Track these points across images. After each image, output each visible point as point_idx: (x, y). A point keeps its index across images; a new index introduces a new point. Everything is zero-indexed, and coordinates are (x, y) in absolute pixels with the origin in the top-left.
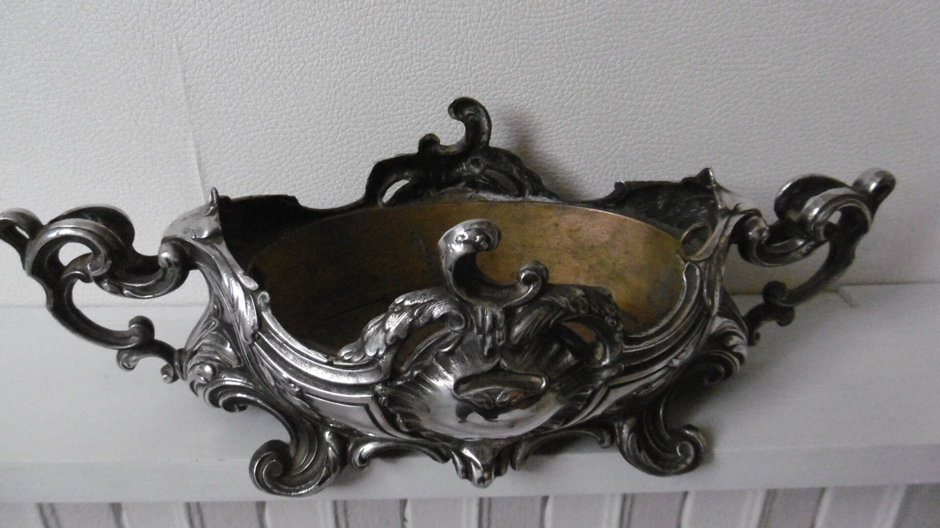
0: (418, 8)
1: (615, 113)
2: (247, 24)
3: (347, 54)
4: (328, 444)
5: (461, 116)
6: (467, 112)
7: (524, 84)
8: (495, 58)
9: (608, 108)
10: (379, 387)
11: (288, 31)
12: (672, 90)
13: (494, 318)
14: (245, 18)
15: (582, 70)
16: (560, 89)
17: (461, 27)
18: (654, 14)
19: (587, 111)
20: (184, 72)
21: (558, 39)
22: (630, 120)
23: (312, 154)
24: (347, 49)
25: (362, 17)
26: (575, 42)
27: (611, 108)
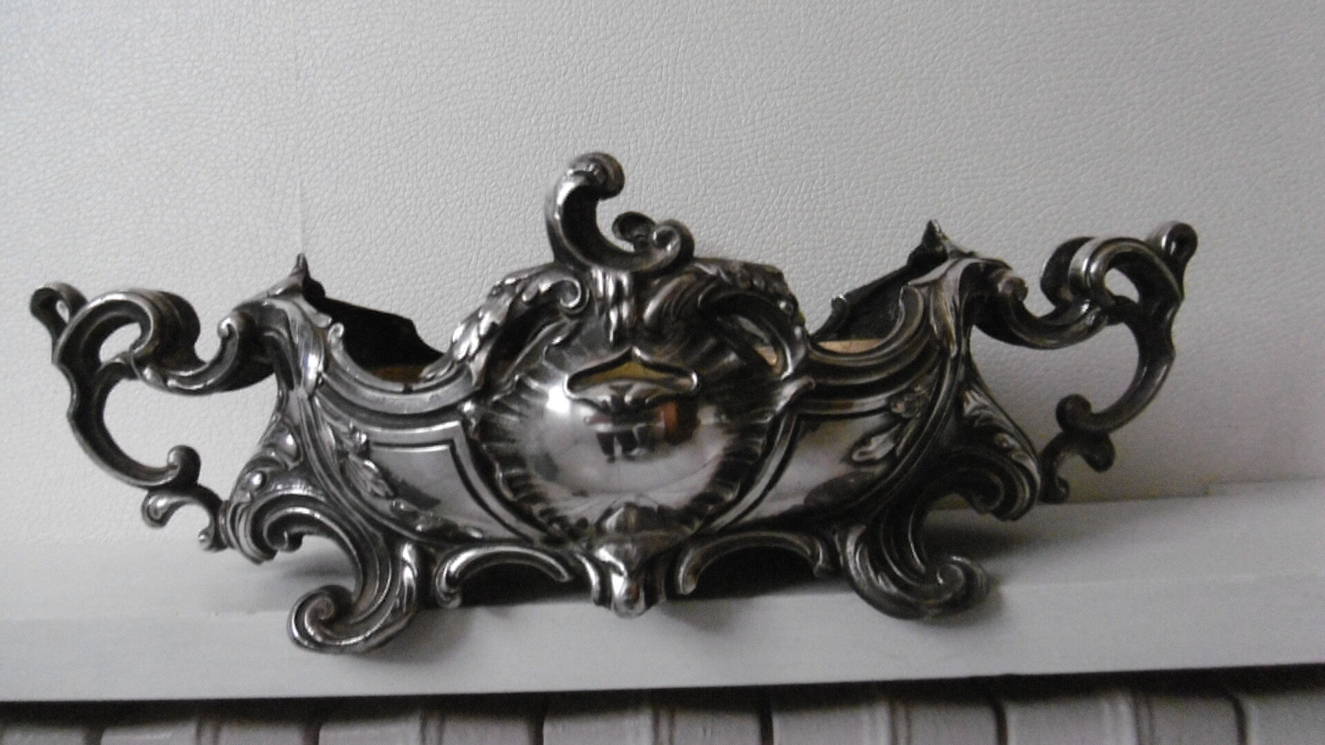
0: (580, 135)
1: (833, 247)
2: (382, 164)
3: (496, 191)
4: (405, 563)
5: (628, 237)
6: (636, 233)
7: (711, 216)
8: (675, 187)
9: (822, 241)
10: (468, 407)
11: (429, 169)
12: (901, 214)
13: (618, 285)
14: (381, 156)
15: (783, 195)
16: (758, 219)
17: (632, 154)
18: (863, 125)
19: (795, 246)
20: (304, 223)
21: (749, 161)
22: (852, 255)
23: (448, 316)
24: (496, 185)
25: (515, 148)
26: (771, 164)
27: (825, 240)
